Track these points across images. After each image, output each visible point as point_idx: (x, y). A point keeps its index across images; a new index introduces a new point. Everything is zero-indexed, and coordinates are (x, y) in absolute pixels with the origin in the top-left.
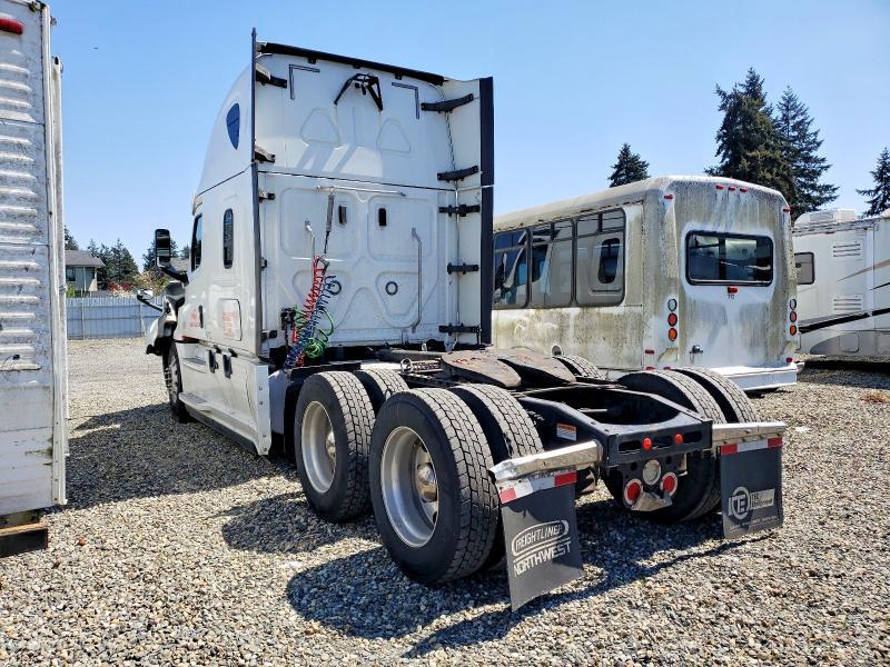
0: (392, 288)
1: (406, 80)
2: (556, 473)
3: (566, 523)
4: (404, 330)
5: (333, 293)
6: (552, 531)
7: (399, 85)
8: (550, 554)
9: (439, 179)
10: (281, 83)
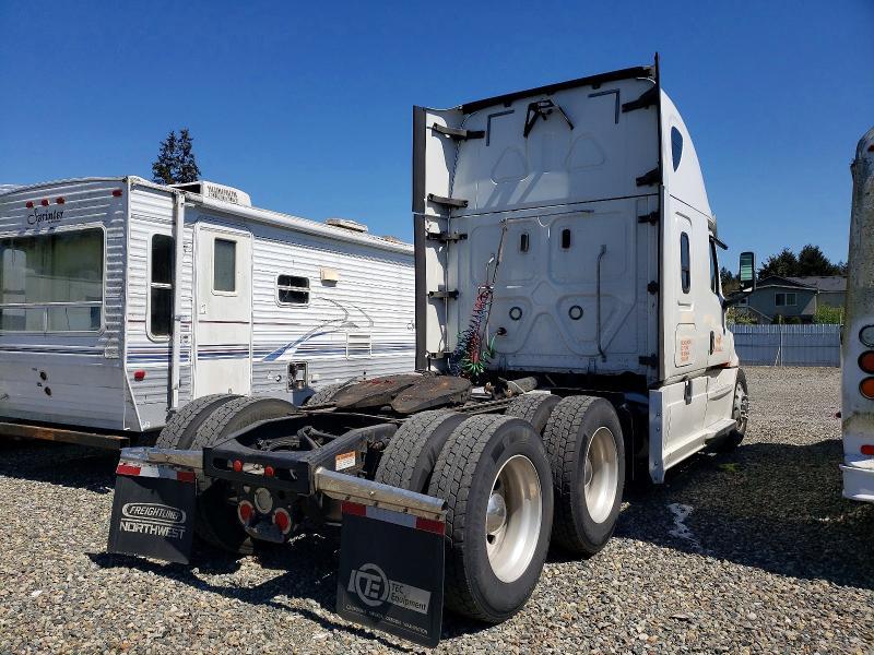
0: (576, 313)
1: (605, 87)
2: (179, 469)
3: (184, 514)
4: (592, 358)
5: (513, 318)
6: (172, 515)
7: (598, 95)
8: (164, 531)
9: (638, 185)
10: (479, 135)
